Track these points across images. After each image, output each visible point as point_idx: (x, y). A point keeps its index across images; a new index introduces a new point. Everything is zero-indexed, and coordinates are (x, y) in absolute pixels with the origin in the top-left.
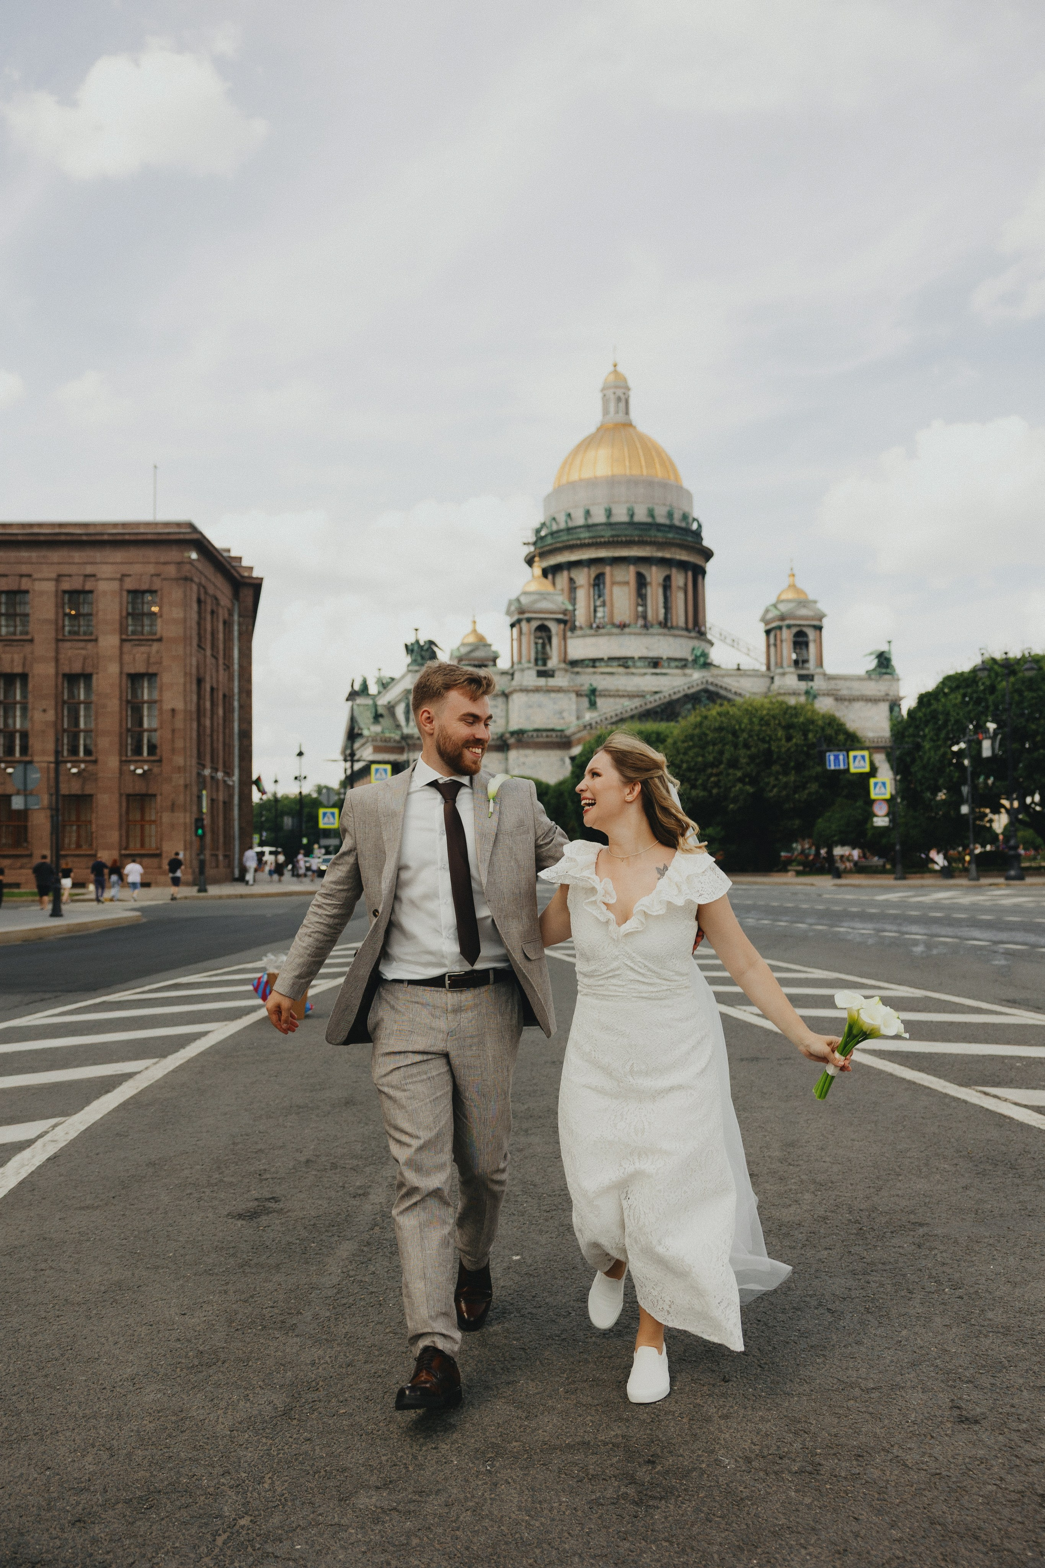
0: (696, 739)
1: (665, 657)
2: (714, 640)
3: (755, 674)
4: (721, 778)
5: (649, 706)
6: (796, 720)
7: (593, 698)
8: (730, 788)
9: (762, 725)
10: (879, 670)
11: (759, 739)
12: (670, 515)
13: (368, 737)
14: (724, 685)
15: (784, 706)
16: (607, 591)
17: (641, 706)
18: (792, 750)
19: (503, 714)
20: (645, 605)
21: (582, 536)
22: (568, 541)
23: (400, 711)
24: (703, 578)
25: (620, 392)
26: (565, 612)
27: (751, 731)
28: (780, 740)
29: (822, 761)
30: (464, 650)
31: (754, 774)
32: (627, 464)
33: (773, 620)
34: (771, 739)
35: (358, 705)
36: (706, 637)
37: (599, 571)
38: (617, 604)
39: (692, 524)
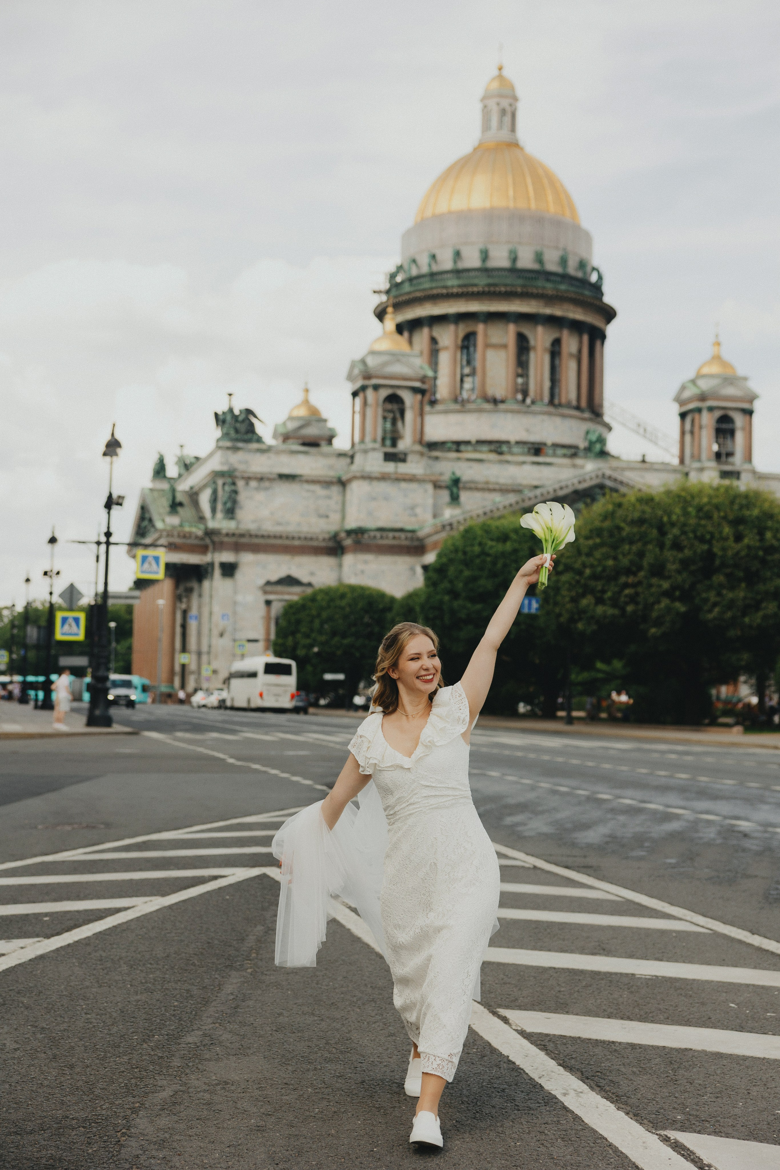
0: (605, 534)
1: (549, 442)
2: (613, 424)
3: (664, 468)
4: (640, 589)
6: (747, 513)
7: (455, 490)
8: (653, 604)
9: (700, 518)
12: (563, 261)
13: (161, 531)
14: (625, 480)
16: (478, 356)
17: (517, 503)
18: (743, 553)
19: (339, 507)
20: (525, 376)
21: (450, 283)
22: (431, 289)
23: (205, 499)
24: (602, 343)
25: (505, 103)
26: (423, 379)
27: (684, 525)
28: (726, 539)
30: (291, 426)
32: (511, 193)
33: (690, 400)
34: (712, 537)
35: (151, 490)
36: (602, 419)
37: (470, 329)
38: (490, 373)
39: (590, 275)
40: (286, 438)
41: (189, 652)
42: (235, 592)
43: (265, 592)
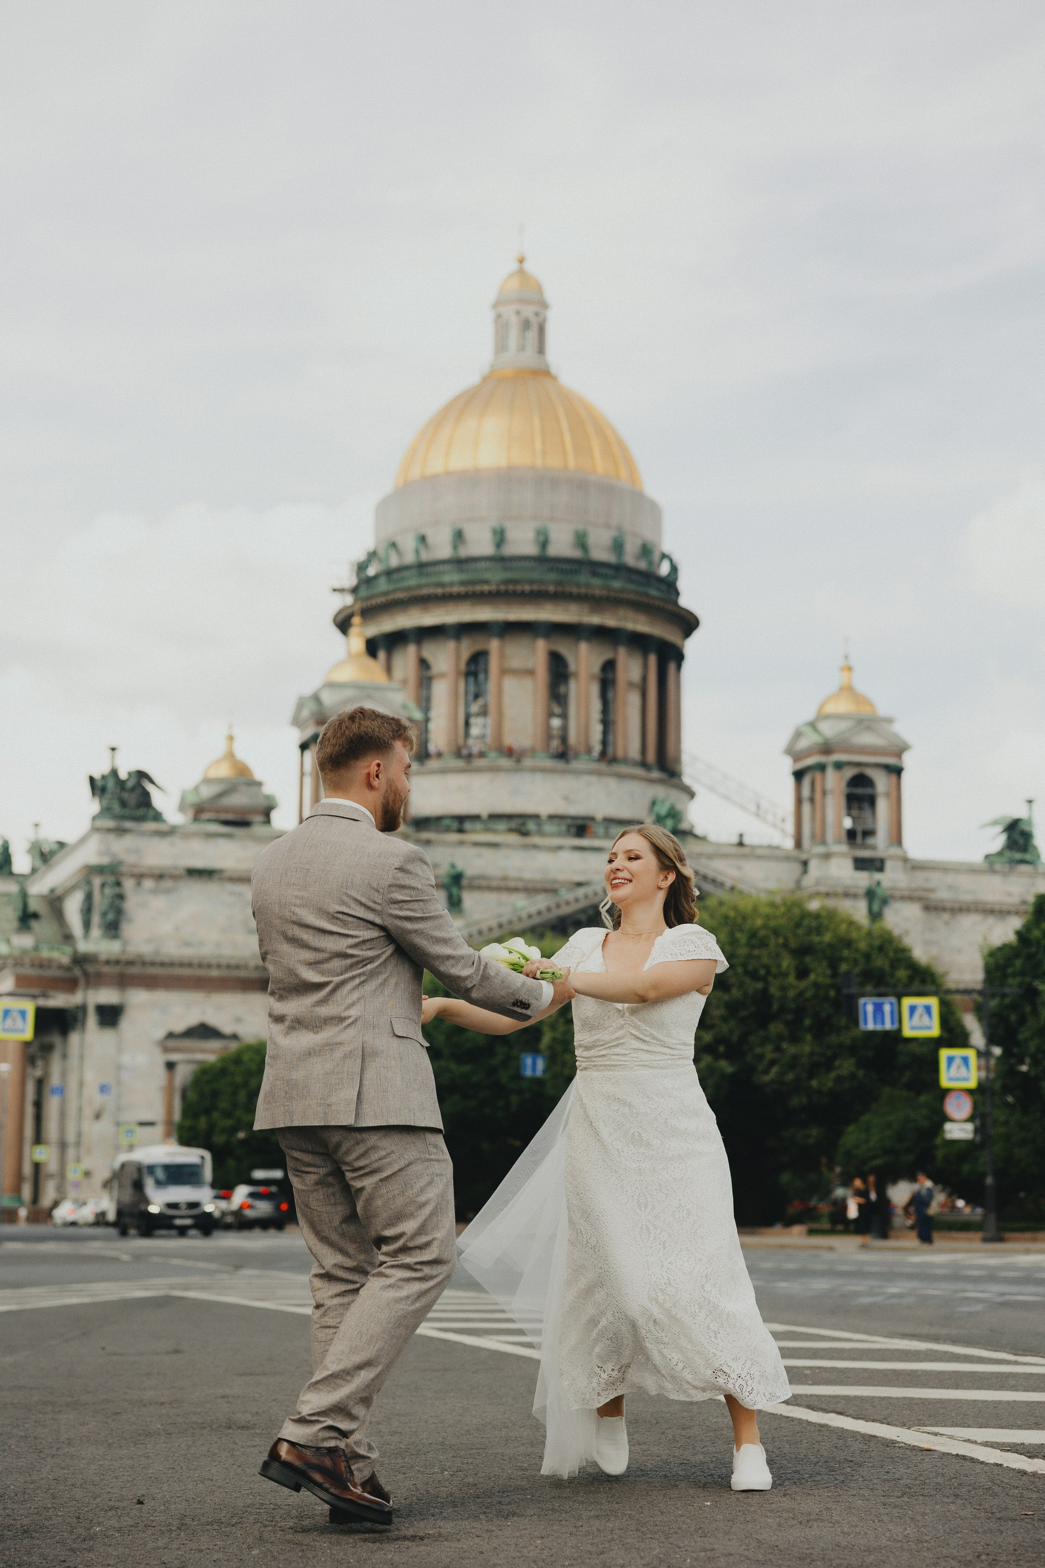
1: (599, 816)
2: (695, 787)
3: (772, 854)
5: (565, 910)
6: (816, 939)
7: (455, 891)
9: (753, 947)
10: (1008, 854)
11: (746, 972)
12: (618, 546)
13: (5, 957)
14: (711, 874)
15: (796, 911)
16: (491, 686)
17: (549, 909)
18: (809, 994)
20: (564, 716)
21: (447, 578)
22: (419, 587)
23: (73, 907)
24: (679, 667)
25: (528, 311)
28: (785, 975)
30: (207, 792)
31: (735, 1038)
32: (538, 445)
33: (808, 753)
34: (768, 972)
36: (681, 780)
37: (478, 647)
38: (510, 712)
39: (659, 565)
40: (199, 811)
41: (46, 1143)
42: (120, 1050)
43: (166, 1050)
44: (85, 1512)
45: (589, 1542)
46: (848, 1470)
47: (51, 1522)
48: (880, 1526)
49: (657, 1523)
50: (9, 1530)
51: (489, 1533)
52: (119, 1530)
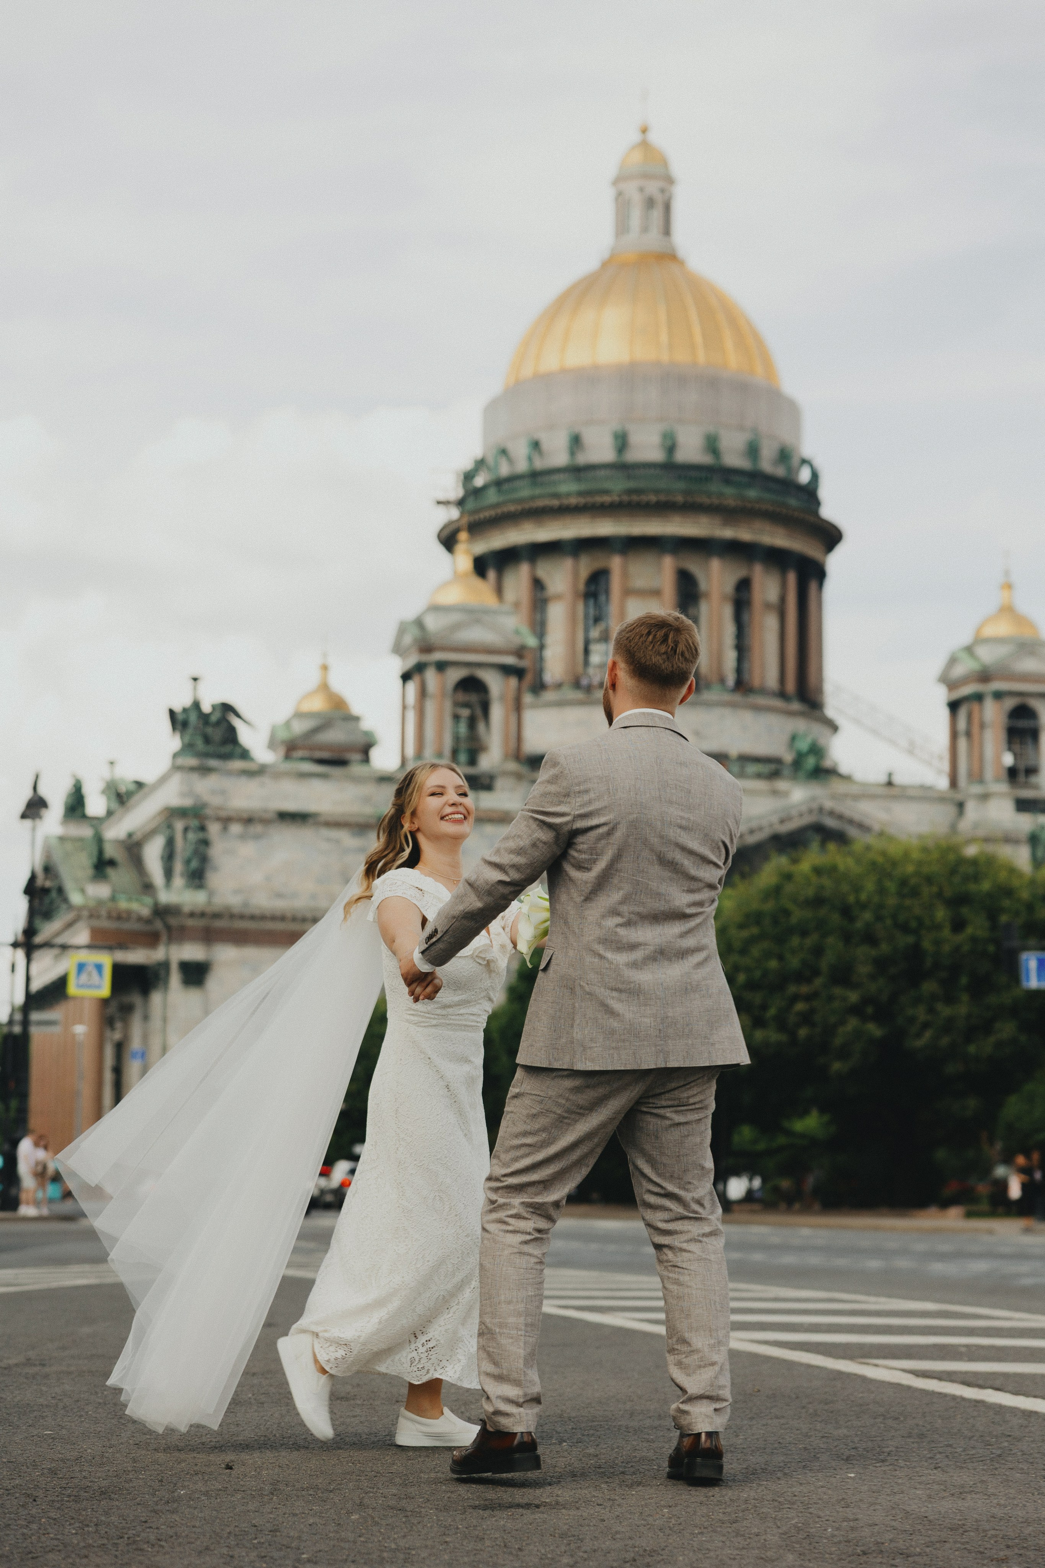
0: (767, 920)
1: (734, 753)
2: (839, 720)
3: (924, 794)
4: (816, 1004)
6: (972, 887)
8: (835, 1026)
9: (902, 896)
11: (895, 925)
12: (753, 450)
13: (80, 909)
14: (857, 817)
15: (952, 857)
16: (613, 608)
18: (966, 948)
21: (564, 488)
22: (533, 498)
23: (153, 853)
24: (820, 586)
25: (653, 187)
26: (520, 652)
27: (881, 906)
28: (940, 927)
29: (1014, 971)
30: (299, 728)
31: (884, 998)
32: (664, 338)
33: (964, 681)
34: (920, 925)
35: (62, 839)
36: (823, 712)
37: (598, 565)
39: (798, 472)
40: (291, 748)
44: (168, 1476)
45: (721, 1511)
46: (1006, 1444)
47: (131, 1485)
48: (1040, 1498)
49: (796, 1494)
50: (85, 1492)
51: (611, 1502)
52: (206, 1494)
